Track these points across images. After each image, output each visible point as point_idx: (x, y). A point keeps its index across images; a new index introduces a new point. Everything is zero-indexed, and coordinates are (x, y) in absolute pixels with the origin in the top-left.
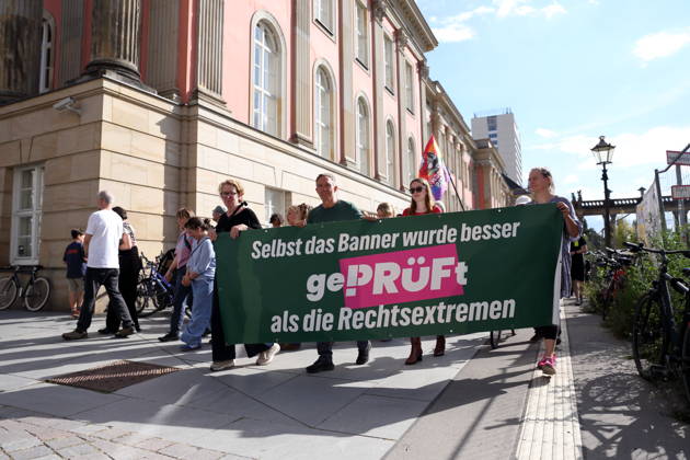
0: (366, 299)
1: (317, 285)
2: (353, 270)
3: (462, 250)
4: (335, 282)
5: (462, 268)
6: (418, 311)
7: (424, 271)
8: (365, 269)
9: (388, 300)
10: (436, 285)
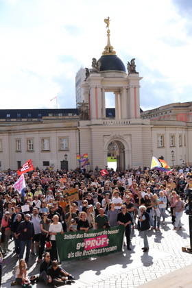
0: (89, 248)
1: (79, 246)
2: (87, 242)
3: (108, 236)
4: (83, 245)
5: (108, 240)
6: (99, 250)
7: (100, 241)
8: (89, 241)
9: (93, 248)
10: (103, 244)
